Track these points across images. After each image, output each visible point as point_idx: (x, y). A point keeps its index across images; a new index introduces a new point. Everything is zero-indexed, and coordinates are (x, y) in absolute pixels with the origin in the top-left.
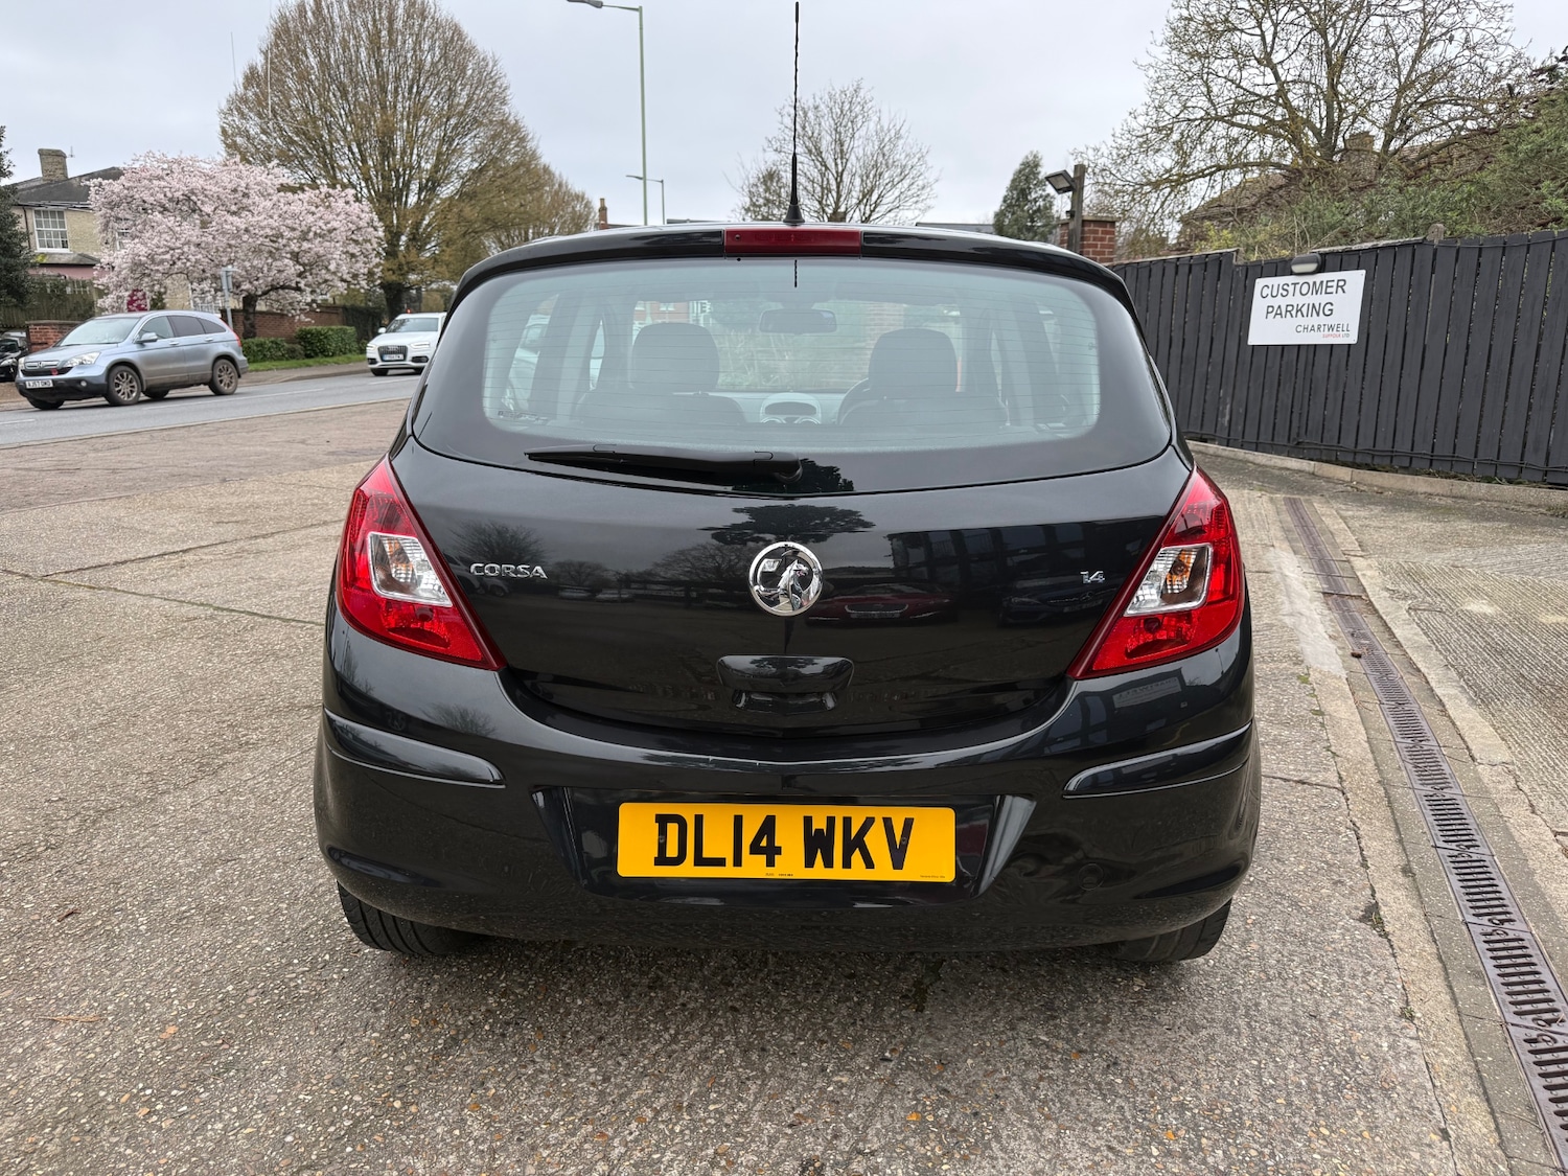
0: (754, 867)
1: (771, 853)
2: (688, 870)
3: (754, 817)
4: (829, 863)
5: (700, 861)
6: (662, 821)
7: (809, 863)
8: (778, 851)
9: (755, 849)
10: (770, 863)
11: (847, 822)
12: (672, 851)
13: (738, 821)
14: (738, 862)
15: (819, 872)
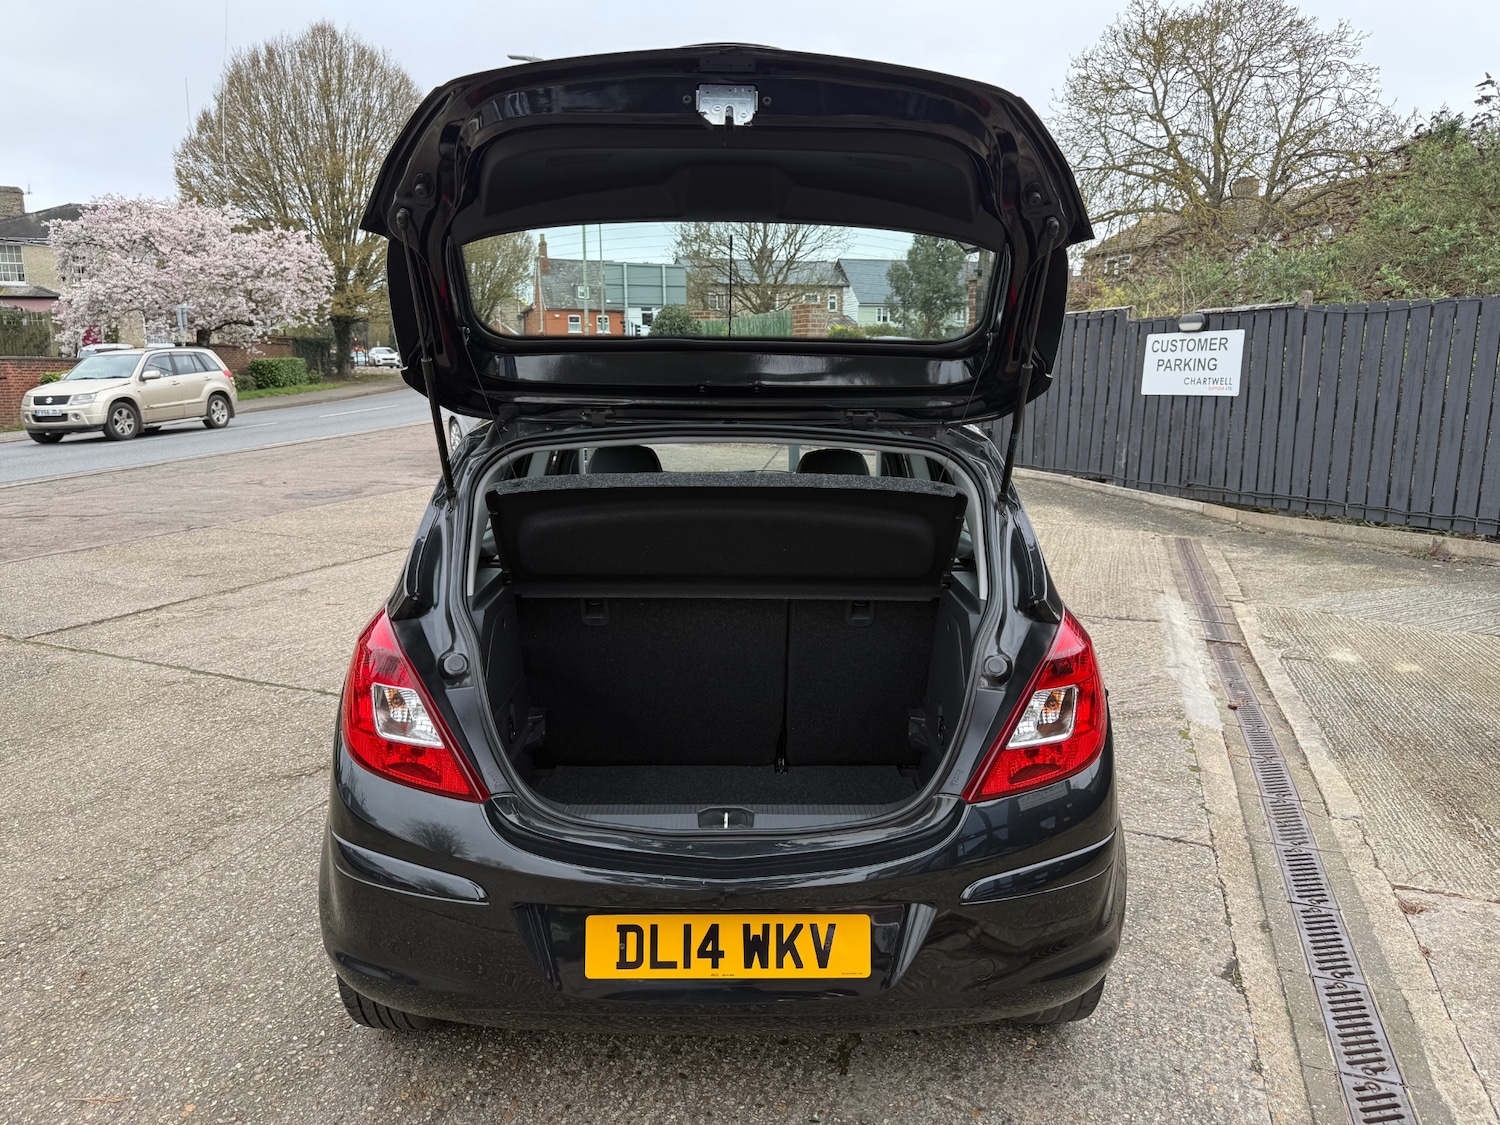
0: (701, 969)
1: (716, 956)
2: (645, 972)
3: (701, 925)
4: (764, 964)
5: (655, 964)
6: (623, 930)
7: (748, 964)
8: (722, 954)
9: (702, 953)
10: (715, 965)
11: (780, 928)
12: (631, 957)
13: (687, 929)
14: (687, 965)
15: (756, 972)
